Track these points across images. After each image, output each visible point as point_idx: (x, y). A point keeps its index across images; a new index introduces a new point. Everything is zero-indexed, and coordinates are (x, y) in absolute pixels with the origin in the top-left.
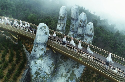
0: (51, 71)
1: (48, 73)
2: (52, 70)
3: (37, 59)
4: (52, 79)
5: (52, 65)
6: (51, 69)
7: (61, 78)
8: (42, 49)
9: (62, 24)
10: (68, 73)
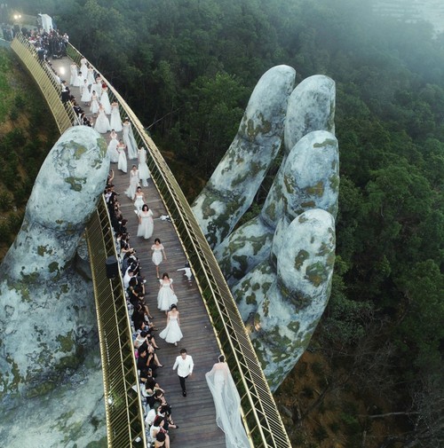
0: (39, 368)
1: (19, 368)
2: (47, 365)
3: (8, 284)
4: (21, 405)
5: (58, 344)
6: (43, 357)
7: (52, 427)
8: (41, 251)
9: (240, 160)
10: (91, 428)
